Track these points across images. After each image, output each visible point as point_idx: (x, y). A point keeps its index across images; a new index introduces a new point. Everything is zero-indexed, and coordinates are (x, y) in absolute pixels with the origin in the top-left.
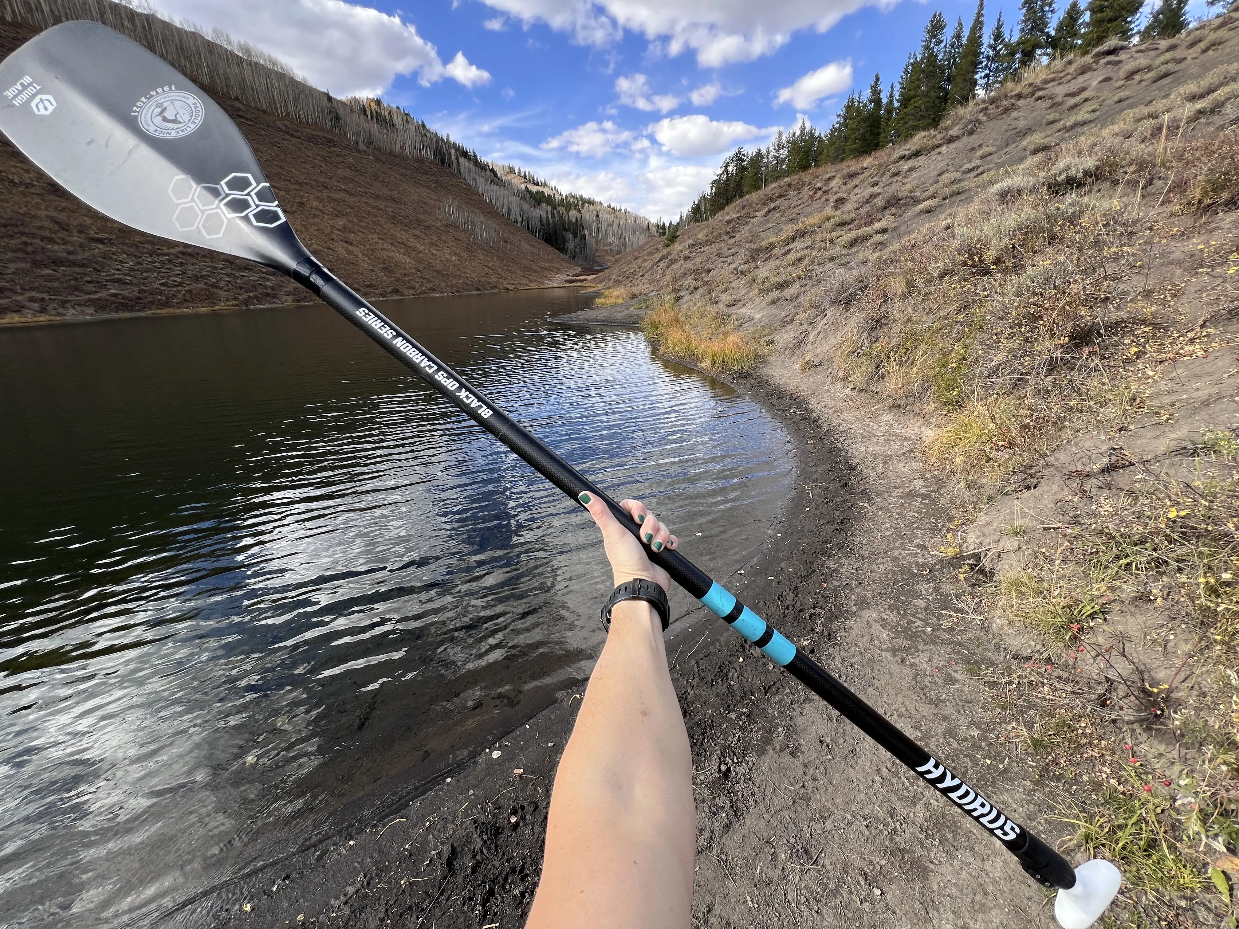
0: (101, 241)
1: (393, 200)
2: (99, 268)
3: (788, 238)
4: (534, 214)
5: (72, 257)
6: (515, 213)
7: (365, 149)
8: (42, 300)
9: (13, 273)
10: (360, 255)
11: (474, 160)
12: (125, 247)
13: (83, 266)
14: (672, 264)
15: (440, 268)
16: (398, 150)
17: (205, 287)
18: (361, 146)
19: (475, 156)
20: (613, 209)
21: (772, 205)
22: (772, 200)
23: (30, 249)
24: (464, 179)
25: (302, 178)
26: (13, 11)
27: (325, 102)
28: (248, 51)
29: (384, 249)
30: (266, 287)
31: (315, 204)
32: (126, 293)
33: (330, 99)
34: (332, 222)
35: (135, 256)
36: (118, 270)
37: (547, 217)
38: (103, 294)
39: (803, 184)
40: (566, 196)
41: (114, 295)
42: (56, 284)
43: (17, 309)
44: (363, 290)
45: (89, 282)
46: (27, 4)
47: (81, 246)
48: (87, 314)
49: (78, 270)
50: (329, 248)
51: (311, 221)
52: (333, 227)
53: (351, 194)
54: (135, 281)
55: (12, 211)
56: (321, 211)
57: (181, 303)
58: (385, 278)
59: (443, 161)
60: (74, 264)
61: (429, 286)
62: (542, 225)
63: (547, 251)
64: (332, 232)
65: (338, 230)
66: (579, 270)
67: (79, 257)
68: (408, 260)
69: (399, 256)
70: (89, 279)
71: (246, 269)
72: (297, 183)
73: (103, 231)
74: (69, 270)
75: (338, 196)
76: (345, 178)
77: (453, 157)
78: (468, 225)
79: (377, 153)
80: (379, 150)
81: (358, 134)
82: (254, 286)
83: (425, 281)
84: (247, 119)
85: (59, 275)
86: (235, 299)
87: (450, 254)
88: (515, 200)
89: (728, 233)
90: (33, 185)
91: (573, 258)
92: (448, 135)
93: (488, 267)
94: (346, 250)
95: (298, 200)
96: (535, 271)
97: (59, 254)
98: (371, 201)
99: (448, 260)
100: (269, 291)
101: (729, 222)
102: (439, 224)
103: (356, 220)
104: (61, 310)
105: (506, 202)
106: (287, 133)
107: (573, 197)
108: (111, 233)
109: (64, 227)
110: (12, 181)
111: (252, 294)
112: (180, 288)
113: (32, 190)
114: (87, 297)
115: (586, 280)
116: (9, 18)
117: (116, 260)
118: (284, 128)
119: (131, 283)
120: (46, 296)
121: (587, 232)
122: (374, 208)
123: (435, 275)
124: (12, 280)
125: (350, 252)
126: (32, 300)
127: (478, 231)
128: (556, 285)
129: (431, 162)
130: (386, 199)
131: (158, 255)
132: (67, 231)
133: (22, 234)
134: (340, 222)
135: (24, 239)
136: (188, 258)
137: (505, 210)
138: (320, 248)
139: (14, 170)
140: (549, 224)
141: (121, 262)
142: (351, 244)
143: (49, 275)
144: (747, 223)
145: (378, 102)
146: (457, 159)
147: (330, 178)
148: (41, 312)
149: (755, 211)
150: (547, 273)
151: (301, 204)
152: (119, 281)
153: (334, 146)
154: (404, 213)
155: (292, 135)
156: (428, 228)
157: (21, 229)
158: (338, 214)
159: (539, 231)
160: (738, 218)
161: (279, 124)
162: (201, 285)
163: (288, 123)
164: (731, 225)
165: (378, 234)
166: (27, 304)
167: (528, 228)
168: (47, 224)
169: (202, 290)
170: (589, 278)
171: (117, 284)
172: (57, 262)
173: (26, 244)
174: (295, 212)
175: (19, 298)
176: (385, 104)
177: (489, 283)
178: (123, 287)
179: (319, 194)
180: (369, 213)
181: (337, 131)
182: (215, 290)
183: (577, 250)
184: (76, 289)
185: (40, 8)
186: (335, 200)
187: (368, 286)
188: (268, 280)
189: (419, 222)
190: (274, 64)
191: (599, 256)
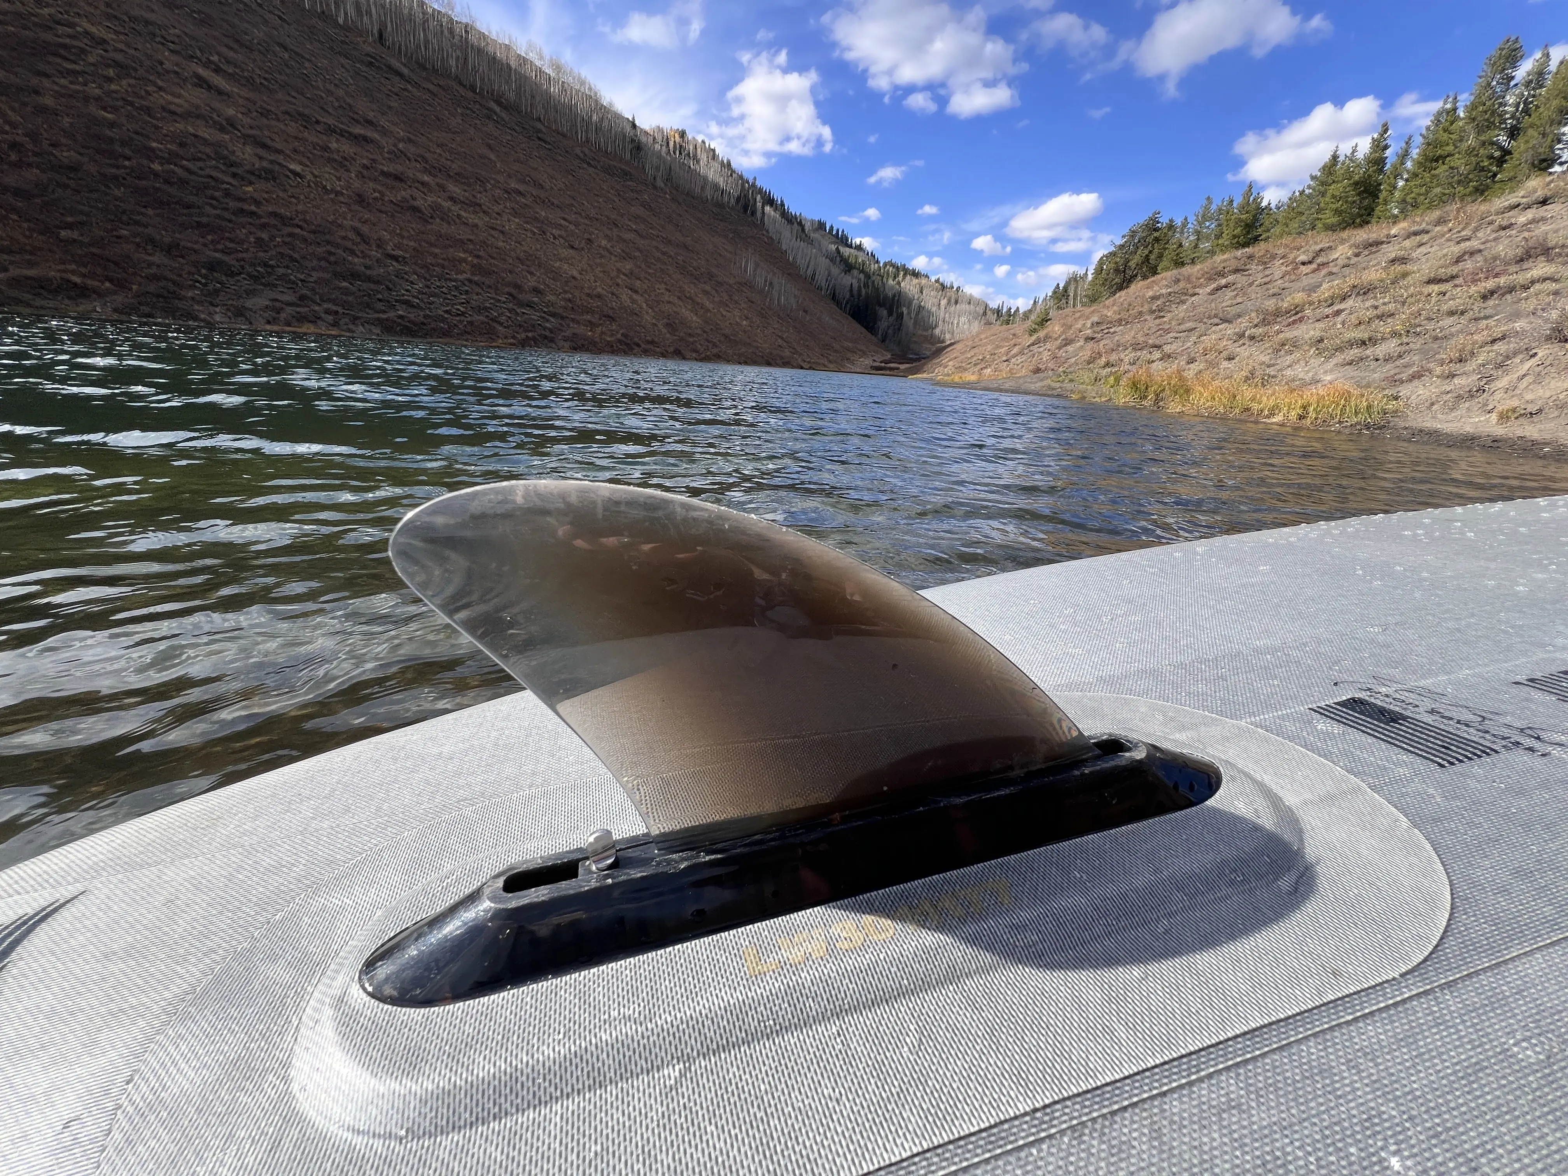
0: (395, 258)
1: (686, 247)
2: (391, 286)
3: (1332, 298)
4: (844, 281)
5: (368, 272)
6: (821, 279)
7: (663, 185)
8: (337, 313)
9: (315, 282)
10: (644, 305)
11: (781, 208)
12: (417, 268)
13: (378, 282)
14: (1066, 345)
15: (727, 331)
16: (698, 190)
17: (486, 320)
18: (660, 183)
19: (782, 205)
20: (942, 285)
21: (1223, 282)
22: (1221, 274)
23: (332, 259)
24: (767, 231)
25: (593, 213)
26: (346, 14)
27: (628, 128)
28: (558, 68)
29: (669, 302)
30: (545, 328)
31: (604, 243)
32: (412, 316)
33: (634, 126)
34: (619, 265)
35: (425, 279)
36: (407, 290)
37: (859, 287)
38: (391, 314)
39: (1273, 257)
40: (885, 264)
41: (401, 317)
42: (350, 298)
43: (313, 319)
44: (643, 346)
45: (380, 300)
46: (358, 7)
47: (378, 261)
48: (374, 334)
49: (372, 286)
50: (613, 294)
51: (598, 261)
52: (619, 270)
53: (641, 236)
54: (422, 305)
55: (322, 218)
56: (608, 251)
57: (462, 334)
58: (668, 335)
59: (745, 209)
60: (369, 279)
61: (715, 351)
62: (852, 295)
63: (852, 328)
64: (618, 277)
65: (624, 274)
66: (888, 356)
67: (375, 273)
68: (694, 318)
69: (686, 313)
70: (380, 296)
71: (528, 306)
72: (587, 217)
73: (399, 248)
74: (366, 286)
75: (628, 236)
76: (637, 217)
77: (759, 205)
78: (765, 285)
79: (674, 192)
80: (677, 188)
81: (658, 168)
82: (533, 326)
83: (710, 345)
84: (545, 142)
85: (354, 289)
86: (514, 337)
87: (740, 317)
88: (824, 262)
89: (1153, 312)
90: (342, 194)
91: (883, 341)
92: (755, 179)
93: (782, 338)
94: (631, 298)
95: (586, 236)
96: (836, 351)
97: (357, 267)
98: (661, 246)
99: (738, 324)
100: (547, 333)
101: (1154, 298)
102: (731, 282)
103: (643, 266)
104: (351, 326)
105: (812, 263)
106: (584, 161)
107: (893, 265)
108: (406, 251)
109: (365, 240)
110: (324, 187)
111: (530, 335)
112: (462, 318)
113: (342, 199)
114: (377, 315)
115: (898, 369)
116: (341, 21)
117: (407, 280)
118: (582, 155)
119: (417, 307)
120: (341, 311)
121: (905, 310)
122: (664, 253)
123: (722, 339)
124: (313, 290)
125: (633, 301)
126: (327, 312)
127: (775, 294)
128: (858, 370)
129: (732, 208)
130: (678, 245)
131: (446, 280)
132: (367, 244)
133: (328, 242)
134: (628, 266)
135: (329, 247)
136: (474, 287)
137: (810, 272)
138: (604, 292)
139: (327, 176)
140: (860, 295)
141: (412, 283)
142: (636, 292)
143: (347, 288)
144: (1183, 302)
145: (683, 134)
146: (763, 207)
147: (622, 215)
148: (333, 326)
149: (1195, 287)
150: (849, 355)
151: (589, 240)
152: (407, 303)
153: (631, 180)
154: (695, 264)
155: (589, 164)
156: (720, 284)
157: (327, 237)
158: (626, 256)
159: (847, 303)
160: (1170, 294)
161: (578, 151)
162: (481, 318)
163: (586, 151)
164: (1159, 303)
165: (666, 284)
166: (323, 315)
167: (834, 297)
168: (351, 235)
169: (483, 323)
170: (902, 367)
171: (404, 306)
172: (354, 276)
173: (330, 253)
174: (583, 249)
175: (317, 308)
176: (690, 136)
177: (782, 358)
178: (410, 310)
179: (609, 233)
180: (658, 260)
181: (636, 164)
182: (495, 325)
183: (890, 331)
184: (368, 306)
185: (369, 13)
186: (625, 241)
187: (649, 342)
188: (548, 321)
189: (711, 276)
190: (583, 83)
191: (915, 342)
